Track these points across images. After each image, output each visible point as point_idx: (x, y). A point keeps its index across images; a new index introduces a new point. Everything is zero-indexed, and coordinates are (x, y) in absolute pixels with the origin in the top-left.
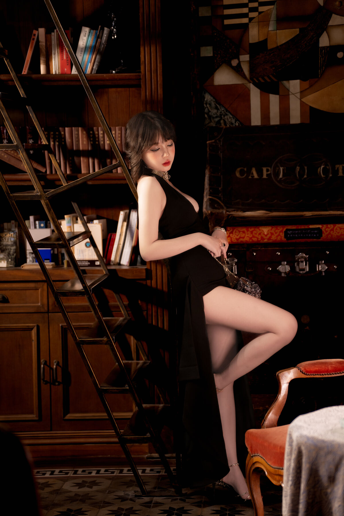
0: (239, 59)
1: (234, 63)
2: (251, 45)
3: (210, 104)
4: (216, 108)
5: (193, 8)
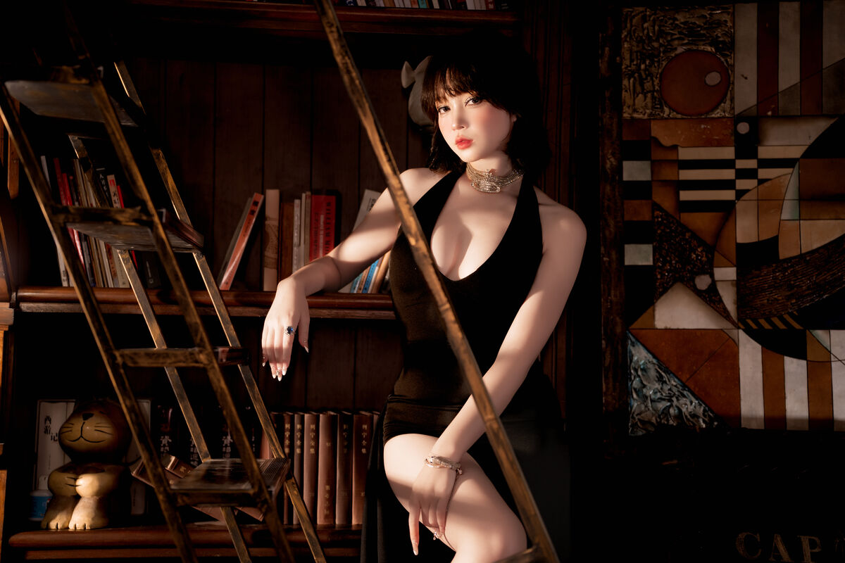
0: (712, 276)
1: (703, 282)
2: (740, 247)
3: (644, 370)
4: (660, 379)
5: (611, 162)
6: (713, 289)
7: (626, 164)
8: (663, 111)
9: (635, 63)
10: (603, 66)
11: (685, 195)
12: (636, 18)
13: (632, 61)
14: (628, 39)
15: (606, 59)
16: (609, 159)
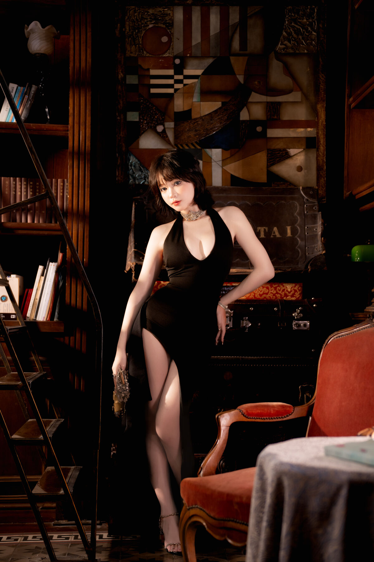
0: (164, 126)
1: (160, 129)
2: (176, 113)
3: (134, 166)
4: (140, 170)
5: (121, 75)
6: (164, 131)
7: (128, 77)
8: (143, 53)
9: (131, 31)
10: (117, 32)
11: (153, 91)
12: (132, 11)
13: (130, 30)
14: (128, 20)
15: (119, 29)
16: (120, 74)
